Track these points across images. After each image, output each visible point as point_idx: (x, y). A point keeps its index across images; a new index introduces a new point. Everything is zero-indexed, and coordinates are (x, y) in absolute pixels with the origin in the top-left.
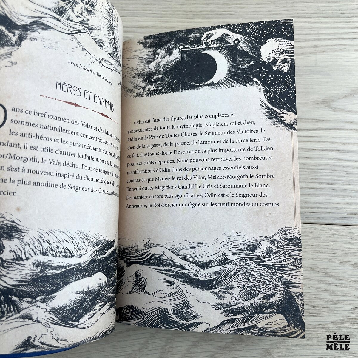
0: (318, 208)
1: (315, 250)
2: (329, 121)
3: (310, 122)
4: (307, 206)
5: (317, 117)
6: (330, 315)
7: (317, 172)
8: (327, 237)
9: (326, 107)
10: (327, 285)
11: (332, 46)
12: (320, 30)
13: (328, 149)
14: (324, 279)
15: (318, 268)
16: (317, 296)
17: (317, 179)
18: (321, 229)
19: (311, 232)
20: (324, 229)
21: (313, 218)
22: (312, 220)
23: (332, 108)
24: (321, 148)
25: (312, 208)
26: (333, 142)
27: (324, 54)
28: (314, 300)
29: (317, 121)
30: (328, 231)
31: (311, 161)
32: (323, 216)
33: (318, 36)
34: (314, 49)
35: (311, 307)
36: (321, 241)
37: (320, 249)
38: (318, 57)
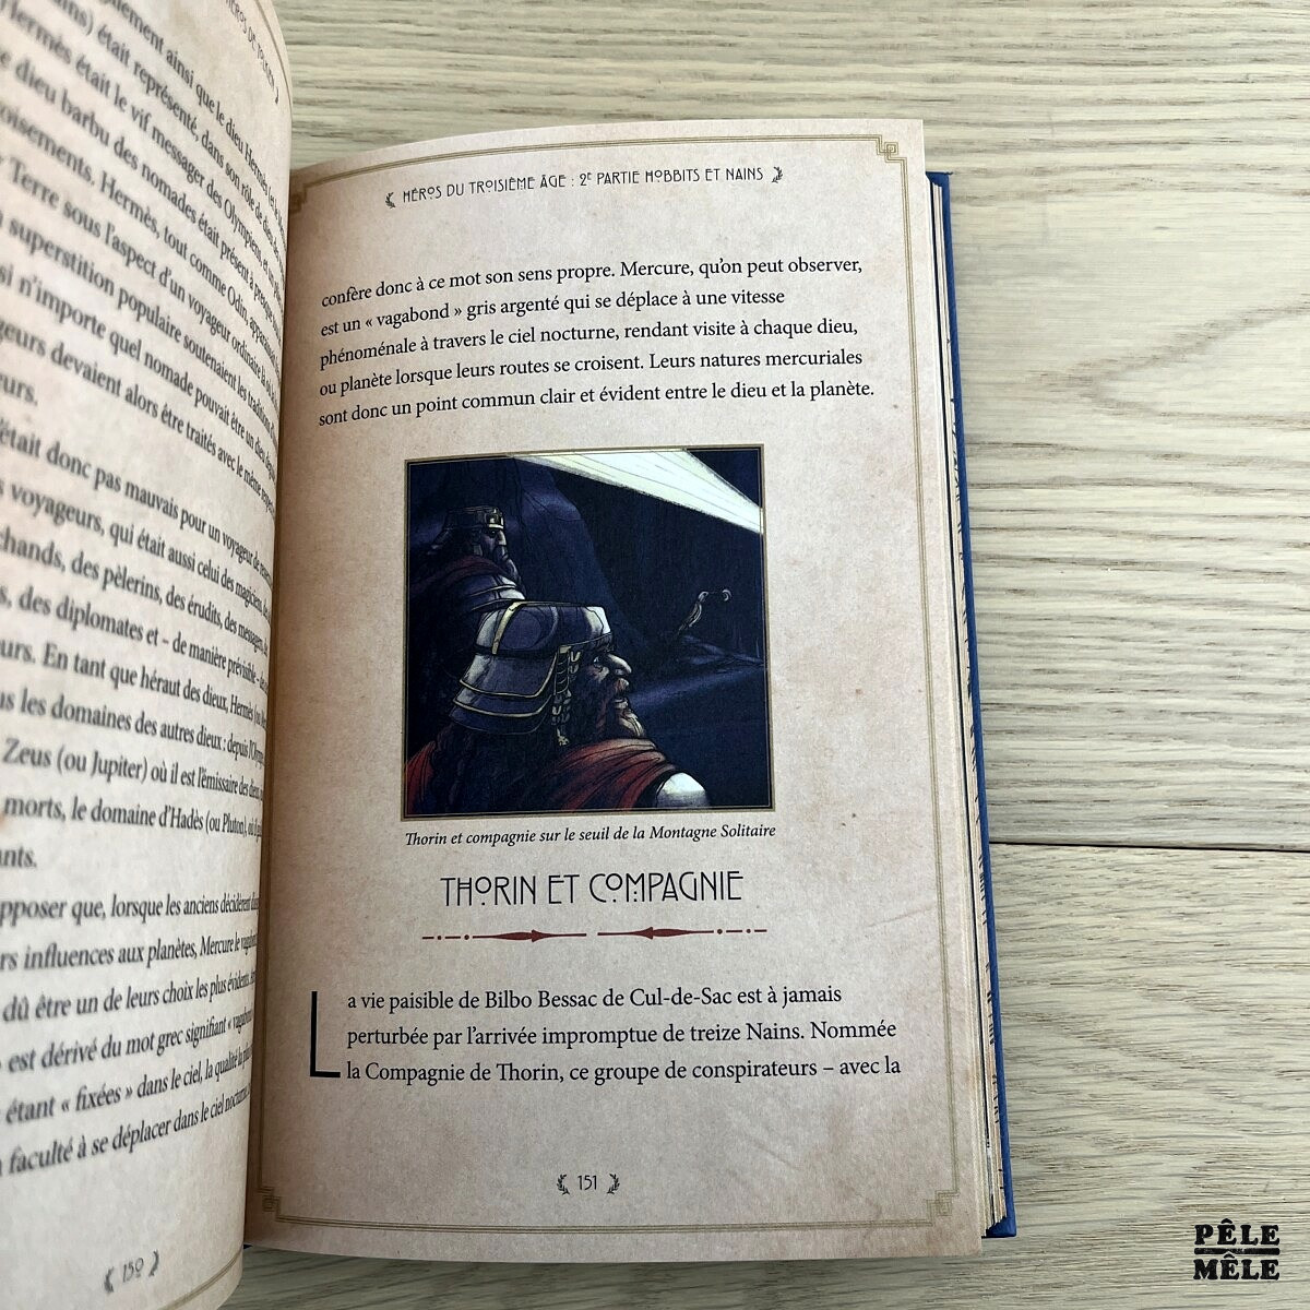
0: (1062, 782)
1: (1053, 945)
2: (1096, 450)
3: (1026, 455)
4: (1019, 776)
5: (1052, 438)
6: (1113, 1194)
7: (1055, 646)
8: (1096, 894)
9: (1086, 400)
10: (1101, 1079)
11: (1101, 169)
12: (1056, 109)
13: (1094, 559)
14: (1089, 1058)
15: (1064, 1014)
16: (1064, 1123)
17: (1055, 672)
18: (1075, 864)
19: (1036, 878)
20: (1087, 865)
21: (1043, 821)
22: (1038, 828)
23: (1107, 402)
24: (1070, 556)
25: (1037, 783)
26: (1111, 532)
27: (1076, 198)
28: (1051, 1140)
29: (1050, 450)
30: (1100, 872)
31: (1030, 605)
32: (1081, 814)
33: (1049, 131)
34: (1036, 180)
35: (1040, 1169)
36: (1073, 911)
37: (1073, 943)
38: (1051, 209)
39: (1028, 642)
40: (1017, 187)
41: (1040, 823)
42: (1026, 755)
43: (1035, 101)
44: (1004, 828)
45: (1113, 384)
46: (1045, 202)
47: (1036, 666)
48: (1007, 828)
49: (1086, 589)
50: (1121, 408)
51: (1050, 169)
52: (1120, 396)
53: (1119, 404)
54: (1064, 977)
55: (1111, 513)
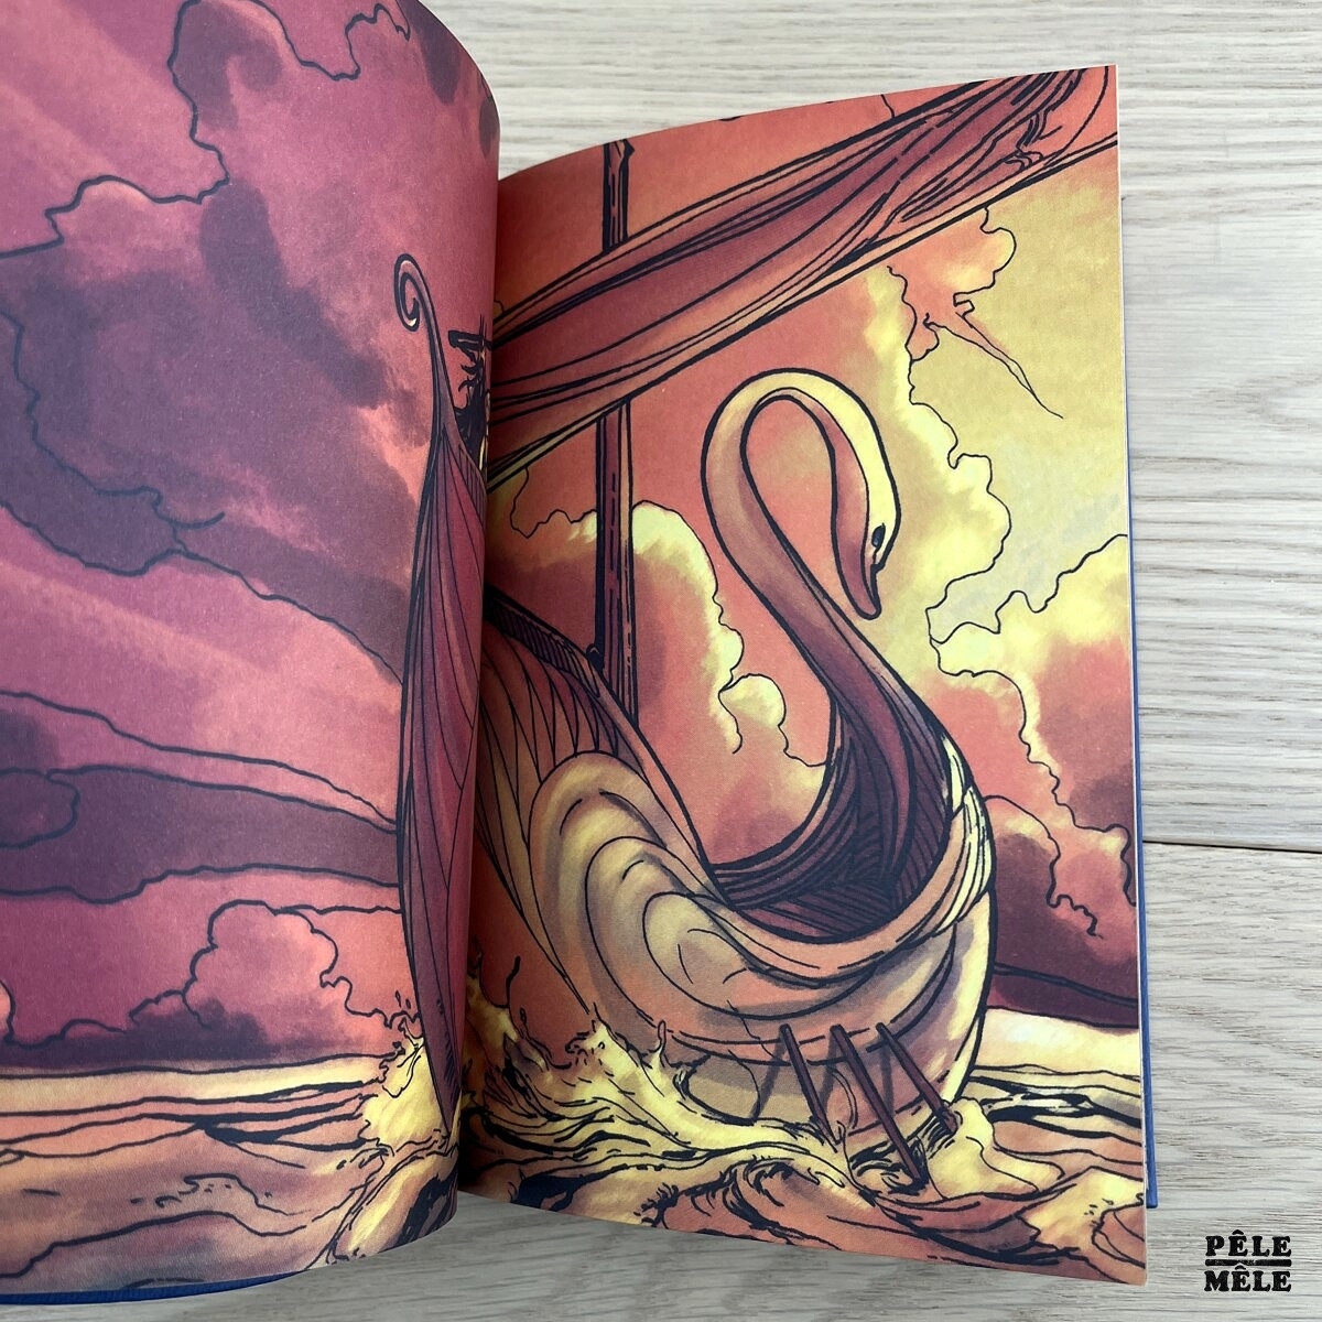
0: (1220, 786)
1: (1208, 941)
2: (1262, 464)
3: (1191, 469)
4: (1177, 779)
5: (1217, 452)
6: (1261, 1184)
7: (1218, 654)
8: (1251, 895)
9: (1253, 415)
10: (1251, 1073)
11: (1275, 189)
12: (1231, 132)
13: (1256, 571)
14: (1239, 1052)
15: (1216, 1008)
16: (1213, 1114)
17: (1215, 679)
18: (1230, 865)
19: (1191, 877)
20: (1241, 866)
21: (1200, 823)
22: (1194, 829)
23: (1273, 418)
24: (1232, 567)
25: (1194, 787)
26: (1275, 544)
27: (1247, 219)
28: (1199, 1129)
29: (1216, 464)
30: (1255, 873)
31: (1194, 615)
32: (1238, 817)
33: (1222, 153)
34: (1210, 201)
35: (1188, 1156)
36: (1228, 910)
37: (1227, 941)
38: (1224, 229)
40: (1189, 208)
41: (1198, 825)
42: (1185, 758)
43: (1211, 124)
44: (1160, 828)
46: (1217, 223)
47: (1197, 674)
48: (1165, 828)
51: (1223, 189)
54: (1219, 974)
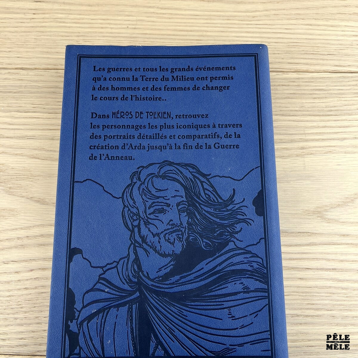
39: (305, 295)
45: (326, 213)
49: (321, 277)
50: (329, 221)
52: (329, 217)
53: (329, 219)
55: (328, 254)
